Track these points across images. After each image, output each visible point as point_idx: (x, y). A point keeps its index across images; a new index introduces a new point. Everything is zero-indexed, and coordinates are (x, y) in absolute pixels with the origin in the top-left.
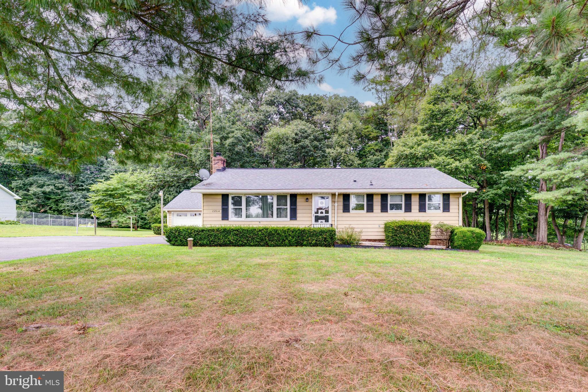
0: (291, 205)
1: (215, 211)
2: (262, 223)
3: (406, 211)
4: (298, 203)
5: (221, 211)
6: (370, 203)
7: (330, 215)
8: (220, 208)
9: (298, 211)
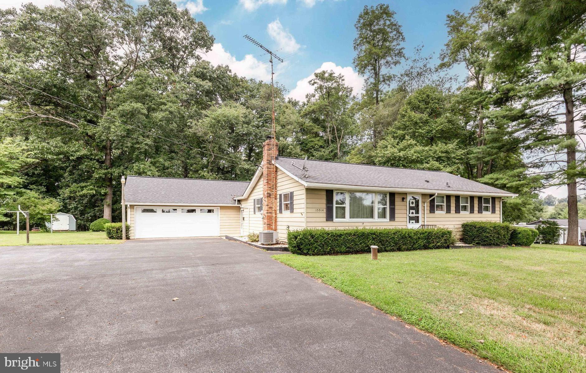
0: (390, 205)
1: (319, 210)
2: (365, 224)
3: (471, 213)
4: (396, 203)
5: (325, 210)
6: (448, 204)
7: (420, 215)
8: (324, 206)
9: (396, 211)
